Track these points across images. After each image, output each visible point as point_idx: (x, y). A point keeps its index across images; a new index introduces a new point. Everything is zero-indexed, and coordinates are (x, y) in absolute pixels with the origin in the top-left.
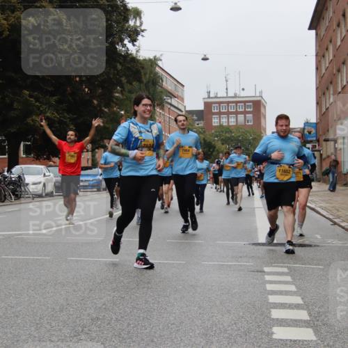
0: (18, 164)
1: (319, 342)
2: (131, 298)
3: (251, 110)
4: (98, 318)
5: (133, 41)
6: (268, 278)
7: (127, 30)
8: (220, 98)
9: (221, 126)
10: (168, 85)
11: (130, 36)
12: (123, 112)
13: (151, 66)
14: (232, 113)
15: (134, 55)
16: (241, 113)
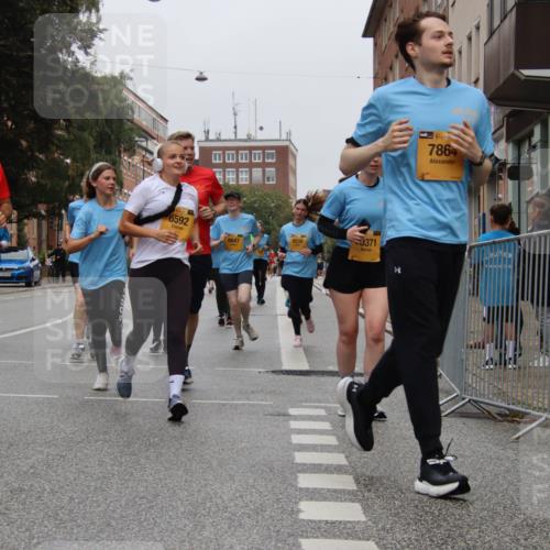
1: (370, 523)
2: (75, 456)
3: (274, 161)
4: (22, 490)
5: (86, 47)
6: (294, 424)
8: (225, 141)
9: (226, 185)
10: (142, 118)
12: (68, 161)
14: (243, 165)
16: (258, 165)
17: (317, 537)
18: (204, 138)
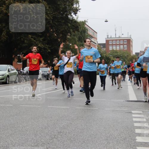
0: (26, 66)
2: (75, 123)
3: (126, 43)
4: (61, 132)
5: (75, 14)
6: (133, 115)
7: (73, 9)
8: (113, 38)
9: (113, 50)
10: (90, 32)
11: (74, 12)
12: (71, 44)
13: (83, 24)
14: (118, 45)
15: (76, 20)
16: (122, 44)
17: (141, 147)
18: (107, 37)
